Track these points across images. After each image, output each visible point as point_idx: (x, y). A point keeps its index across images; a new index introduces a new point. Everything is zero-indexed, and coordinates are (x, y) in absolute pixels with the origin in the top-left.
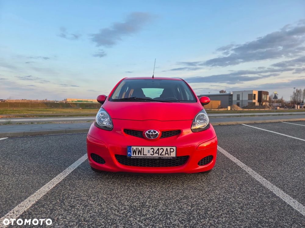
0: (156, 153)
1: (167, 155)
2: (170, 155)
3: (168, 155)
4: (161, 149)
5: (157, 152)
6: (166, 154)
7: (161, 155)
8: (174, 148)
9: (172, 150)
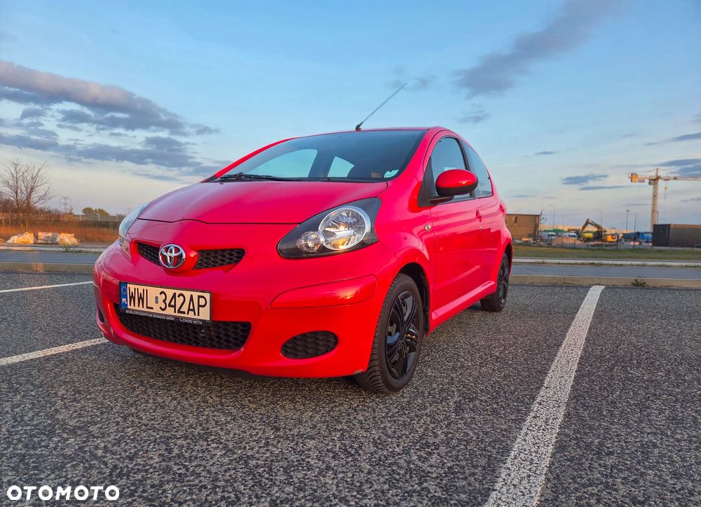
0: (170, 306)
1: (191, 315)
2: (198, 315)
3: (195, 315)
4: (179, 296)
5: (173, 303)
6: (189, 310)
7: (179, 312)
8: (207, 296)
9: (202, 302)
